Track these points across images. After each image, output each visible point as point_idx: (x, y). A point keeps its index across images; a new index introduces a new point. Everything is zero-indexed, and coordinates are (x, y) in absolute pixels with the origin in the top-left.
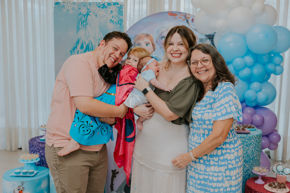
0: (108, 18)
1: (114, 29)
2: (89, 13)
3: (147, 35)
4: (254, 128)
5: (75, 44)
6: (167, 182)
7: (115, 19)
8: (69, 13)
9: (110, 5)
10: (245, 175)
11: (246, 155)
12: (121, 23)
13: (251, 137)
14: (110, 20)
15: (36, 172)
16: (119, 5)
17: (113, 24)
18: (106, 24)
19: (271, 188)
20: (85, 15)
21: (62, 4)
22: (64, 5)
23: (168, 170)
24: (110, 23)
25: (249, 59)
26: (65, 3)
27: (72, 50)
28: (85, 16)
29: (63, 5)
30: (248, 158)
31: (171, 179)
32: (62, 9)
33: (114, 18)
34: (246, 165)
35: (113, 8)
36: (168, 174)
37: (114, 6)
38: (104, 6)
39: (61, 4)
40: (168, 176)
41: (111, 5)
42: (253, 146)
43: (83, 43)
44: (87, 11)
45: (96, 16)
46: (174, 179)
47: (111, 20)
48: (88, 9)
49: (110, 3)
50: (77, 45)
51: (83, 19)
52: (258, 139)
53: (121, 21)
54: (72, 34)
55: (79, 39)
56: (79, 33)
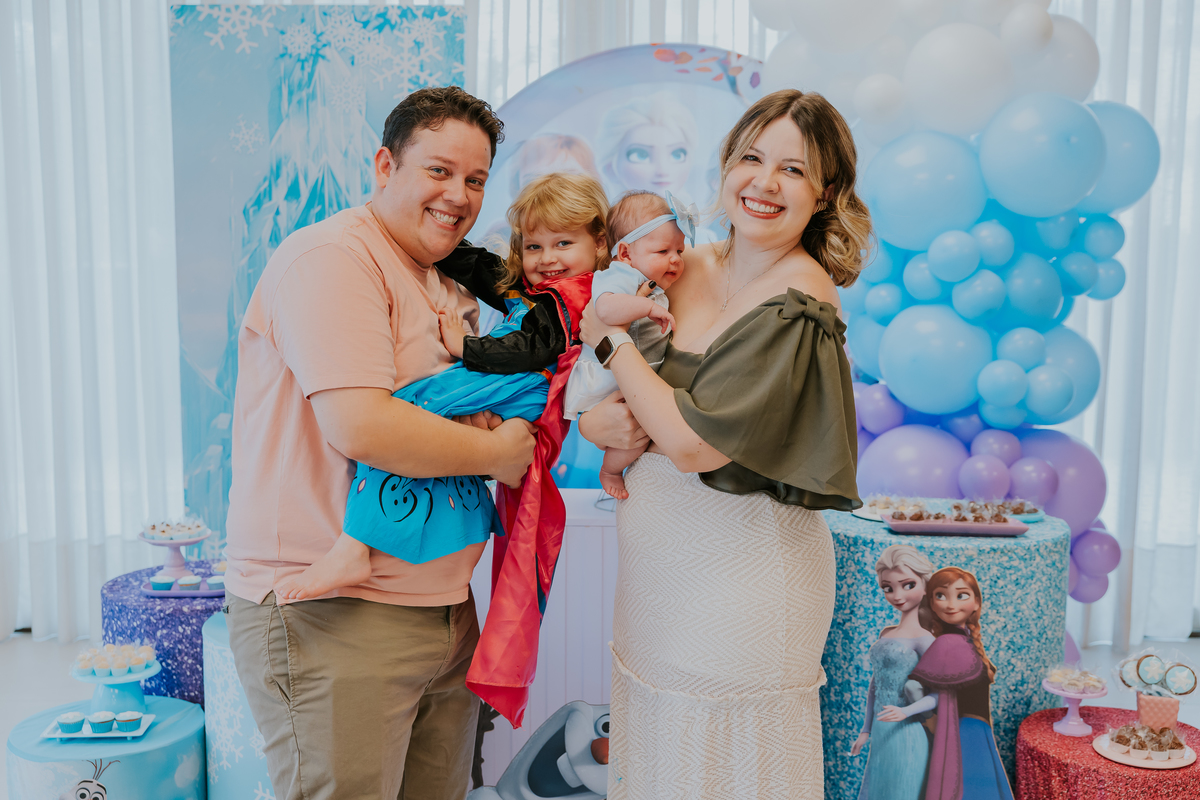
0: (402, 71)
2: (321, 52)
3: (569, 143)
4: (1035, 511)
5: (265, 180)
6: (703, 740)
7: (431, 75)
8: (238, 50)
9: (410, 16)
10: (1010, 701)
11: (1014, 622)
13: (1033, 549)
14: (410, 80)
15: (147, 720)
16: (447, 19)
19: (1124, 748)
20: (303, 57)
21: (206, 11)
22: (215, 16)
23: (706, 692)
25: (993, 236)
26: (216, 9)
27: (252, 206)
28: (306, 64)
29: (210, 16)
30: (1023, 633)
31: (721, 728)
32: (207, 34)
33: (428, 72)
34: (1013, 661)
35: (423, 29)
36: (707, 709)
37: (427, 20)
38: (387, 22)
39: (199, 13)
40: (708, 716)
41: (415, 16)
42: (1039, 584)
43: (297, 177)
44: (312, 40)
45: (353, 63)
46: (734, 731)
47: (415, 80)
48: (318, 32)
49: (411, 11)
50: (270, 186)
51: (297, 74)
52: (1056, 557)
54: (250, 140)
55: (280, 160)
56: (281, 136)
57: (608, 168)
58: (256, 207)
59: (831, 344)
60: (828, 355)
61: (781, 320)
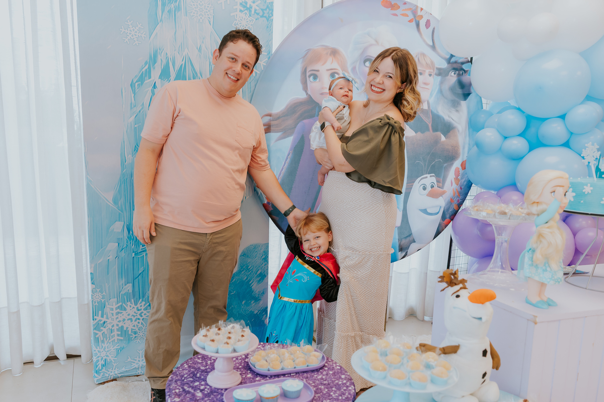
3: (334, 52)
5: (146, 63)
7: (254, 2)
12: (271, 15)
14: (241, 4)
17: (250, 15)
24: (241, 11)
27: (136, 82)
43: (168, 63)
47: (244, 4)
50: (149, 68)
53: (270, 10)
54: (136, 35)
55: (157, 51)
56: (157, 33)
57: (354, 69)
58: (140, 82)
59: (397, 135)
60: (395, 139)
61: (380, 124)
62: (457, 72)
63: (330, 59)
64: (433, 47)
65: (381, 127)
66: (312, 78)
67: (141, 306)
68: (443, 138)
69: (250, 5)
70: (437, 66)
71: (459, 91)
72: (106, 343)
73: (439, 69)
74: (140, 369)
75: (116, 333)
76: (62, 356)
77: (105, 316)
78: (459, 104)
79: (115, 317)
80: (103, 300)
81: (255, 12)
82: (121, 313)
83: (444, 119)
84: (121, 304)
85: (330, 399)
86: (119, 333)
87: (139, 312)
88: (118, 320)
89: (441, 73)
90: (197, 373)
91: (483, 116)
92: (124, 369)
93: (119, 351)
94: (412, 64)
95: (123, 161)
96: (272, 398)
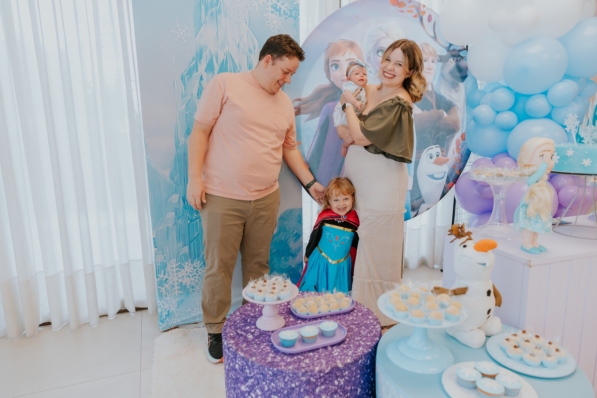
0: (268, 1)
1: (281, 28)
3: (352, 45)
5: (193, 59)
7: (283, 4)
12: (297, 15)
14: (272, 6)
17: (280, 16)
18: (264, 15)
24: (272, 12)
27: (186, 75)
33: (281, 2)
43: (212, 59)
47: (274, 6)
53: (296, 10)
54: (184, 35)
55: (202, 48)
56: (202, 34)
57: (369, 58)
58: (189, 76)
59: (406, 113)
60: (405, 116)
61: (392, 104)
62: (456, 58)
63: (349, 51)
64: (435, 38)
65: (393, 107)
66: (334, 67)
67: (197, 265)
68: (445, 115)
69: (280, 7)
70: (438, 53)
71: (458, 74)
72: (168, 297)
73: (440, 56)
74: (198, 318)
75: (176, 288)
76: (131, 309)
77: (167, 274)
78: (458, 85)
79: (175, 274)
80: (164, 261)
81: (284, 13)
82: (180, 271)
83: (445, 98)
84: (180, 263)
85: (360, 337)
86: (179, 288)
87: (196, 270)
88: (178, 277)
89: (442, 59)
90: (248, 319)
91: (478, 95)
92: (184, 318)
93: (180, 303)
94: (418, 53)
95: (177, 143)
96: (312, 337)
